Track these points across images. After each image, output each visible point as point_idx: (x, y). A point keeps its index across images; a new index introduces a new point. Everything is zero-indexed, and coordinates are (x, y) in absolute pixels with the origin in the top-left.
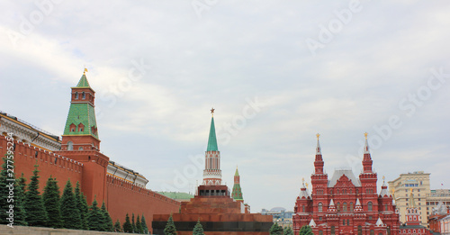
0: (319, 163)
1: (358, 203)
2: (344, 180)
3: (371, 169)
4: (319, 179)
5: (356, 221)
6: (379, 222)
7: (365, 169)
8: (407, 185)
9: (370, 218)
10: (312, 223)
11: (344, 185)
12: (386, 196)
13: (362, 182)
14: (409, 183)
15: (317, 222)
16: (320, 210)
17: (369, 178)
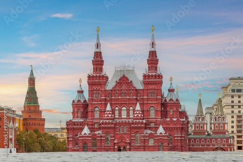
0: (98, 61)
1: (138, 107)
2: (124, 81)
3: (156, 69)
4: (97, 81)
5: (134, 128)
6: (161, 130)
7: (149, 69)
8: (233, 91)
9: (152, 125)
10: (86, 131)
11: (124, 87)
12: (171, 100)
13: (145, 83)
14: (236, 88)
15: (92, 129)
16: (97, 115)
17: (153, 80)
